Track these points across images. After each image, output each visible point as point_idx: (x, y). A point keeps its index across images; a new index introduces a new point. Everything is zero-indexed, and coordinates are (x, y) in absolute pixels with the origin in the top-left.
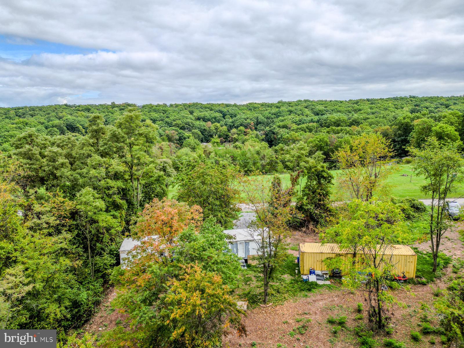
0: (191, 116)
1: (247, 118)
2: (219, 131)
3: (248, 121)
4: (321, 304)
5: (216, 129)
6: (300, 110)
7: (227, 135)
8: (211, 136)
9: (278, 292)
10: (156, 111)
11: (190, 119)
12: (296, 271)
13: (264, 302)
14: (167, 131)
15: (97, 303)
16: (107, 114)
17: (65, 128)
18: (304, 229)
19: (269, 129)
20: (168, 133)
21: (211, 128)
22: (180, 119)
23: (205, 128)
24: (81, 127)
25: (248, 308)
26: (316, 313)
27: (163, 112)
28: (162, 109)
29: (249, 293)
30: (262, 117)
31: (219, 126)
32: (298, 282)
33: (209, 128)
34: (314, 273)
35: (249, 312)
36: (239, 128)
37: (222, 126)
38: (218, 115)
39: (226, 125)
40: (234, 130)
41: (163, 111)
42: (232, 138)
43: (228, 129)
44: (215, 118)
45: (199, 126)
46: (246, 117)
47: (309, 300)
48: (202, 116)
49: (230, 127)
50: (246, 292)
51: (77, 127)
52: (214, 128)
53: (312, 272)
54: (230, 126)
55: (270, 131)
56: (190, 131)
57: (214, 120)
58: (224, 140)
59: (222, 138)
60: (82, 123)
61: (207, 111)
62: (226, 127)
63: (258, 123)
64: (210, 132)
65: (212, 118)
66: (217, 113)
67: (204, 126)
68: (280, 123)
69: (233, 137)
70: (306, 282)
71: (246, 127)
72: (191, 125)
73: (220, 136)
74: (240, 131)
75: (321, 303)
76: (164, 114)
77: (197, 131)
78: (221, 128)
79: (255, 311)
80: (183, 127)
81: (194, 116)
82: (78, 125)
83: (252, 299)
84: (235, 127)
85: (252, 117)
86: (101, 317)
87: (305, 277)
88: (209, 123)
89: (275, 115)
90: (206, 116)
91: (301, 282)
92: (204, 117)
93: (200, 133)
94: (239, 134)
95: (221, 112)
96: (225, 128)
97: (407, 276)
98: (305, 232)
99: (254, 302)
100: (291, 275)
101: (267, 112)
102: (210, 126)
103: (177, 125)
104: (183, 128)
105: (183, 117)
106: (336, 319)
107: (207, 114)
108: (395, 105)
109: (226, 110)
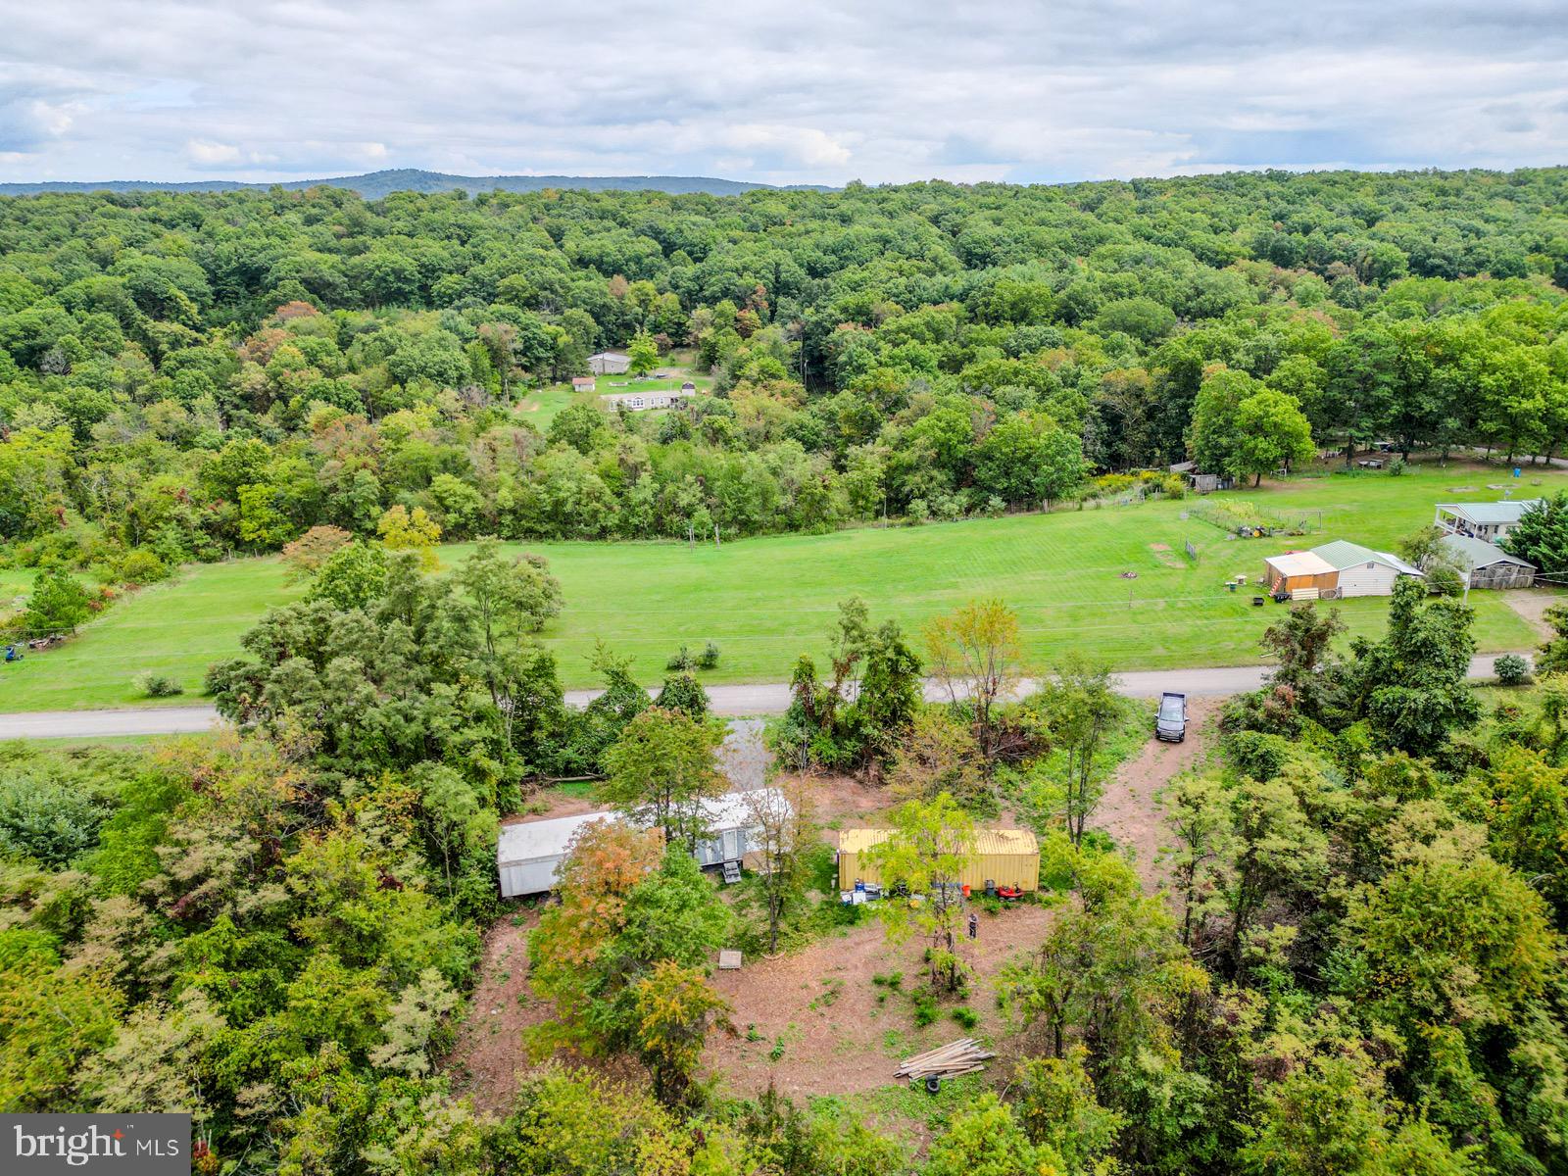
0: (555, 253)
1: (745, 269)
2: (651, 308)
3: (748, 279)
4: (868, 949)
5: (644, 302)
6: (916, 238)
7: (680, 325)
8: (629, 327)
9: (797, 929)
10: (433, 230)
11: (554, 266)
12: (833, 882)
13: (771, 950)
14: (485, 326)
15: (476, 966)
16: (265, 240)
17: (132, 304)
18: (859, 774)
19: (814, 319)
20: (490, 335)
21: (626, 301)
22: (519, 269)
23: (607, 300)
24: (183, 295)
25: (743, 962)
26: (856, 967)
27: (458, 231)
28: (452, 220)
29: (745, 934)
30: (792, 263)
31: (651, 292)
32: (832, 906)
33: (621, 298)
34: (862, 888)
35: (745, 970)
36: (718, 307)
37: (661, 292)
38: (647, 246)
39: (676, 287)
40: (702, 312)
41: (459, 227)
42: (696, 337)
43: (681, 303)
44: (638, 260)
45: (586, 295)
46: (738, 264)
47: (848, 941)
48: (594, 253)
49: (690, 301)
50: (740, 932)
51: (169, 298)
52: (635, 301)
53: (859, 887)
54: (689, 292)
55: (818, 324)
56: (557, 310)
57: (633, 267)
58: (670, 341)
59: (663, 335)
60: (185, 281)
61: (609, 230)
62: (675, 296)
63: (781, 287)
64: (623, 314)
65: (627, 261)
66: (643, 238)
67: (603, 294)
68: (848, 298)
69: (701, 336)
70: (848, 906)
71: (741, 301)
72: (561, 291)
73: (656, 329)
74: (721, 314)
75: (868, 947)
76: (463, 243)
77: (578, 313)
78: (659, 300)
79: (756, 967)
80: (532, 296)
81: (567, 253)
82: (174, 291)
83: (750, 944)
84: (705, 300)
85: (758, 266)
86: (489, 990)
87: (846, 898)
88: (619, 279)
89: (834, 252)
90: (608, 255)
91: (839, 905)
92: (601, 256)
93: (590, 320)
94: (719, 328)
95: (656, 234)
96: (671, 300)
97: (1024, 887)
98: (861, 782)
99: (753, 951)
100: (823, 892)
101: (807, 241)
102: (623, 291)
103: (512, 295)
104: (532, 303)
105: (531, 258)
106: (888, 976)
107: (608, 242)
108: (1214, 215)
109: (672, 227)
